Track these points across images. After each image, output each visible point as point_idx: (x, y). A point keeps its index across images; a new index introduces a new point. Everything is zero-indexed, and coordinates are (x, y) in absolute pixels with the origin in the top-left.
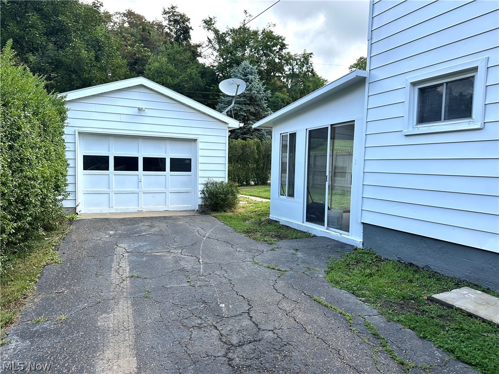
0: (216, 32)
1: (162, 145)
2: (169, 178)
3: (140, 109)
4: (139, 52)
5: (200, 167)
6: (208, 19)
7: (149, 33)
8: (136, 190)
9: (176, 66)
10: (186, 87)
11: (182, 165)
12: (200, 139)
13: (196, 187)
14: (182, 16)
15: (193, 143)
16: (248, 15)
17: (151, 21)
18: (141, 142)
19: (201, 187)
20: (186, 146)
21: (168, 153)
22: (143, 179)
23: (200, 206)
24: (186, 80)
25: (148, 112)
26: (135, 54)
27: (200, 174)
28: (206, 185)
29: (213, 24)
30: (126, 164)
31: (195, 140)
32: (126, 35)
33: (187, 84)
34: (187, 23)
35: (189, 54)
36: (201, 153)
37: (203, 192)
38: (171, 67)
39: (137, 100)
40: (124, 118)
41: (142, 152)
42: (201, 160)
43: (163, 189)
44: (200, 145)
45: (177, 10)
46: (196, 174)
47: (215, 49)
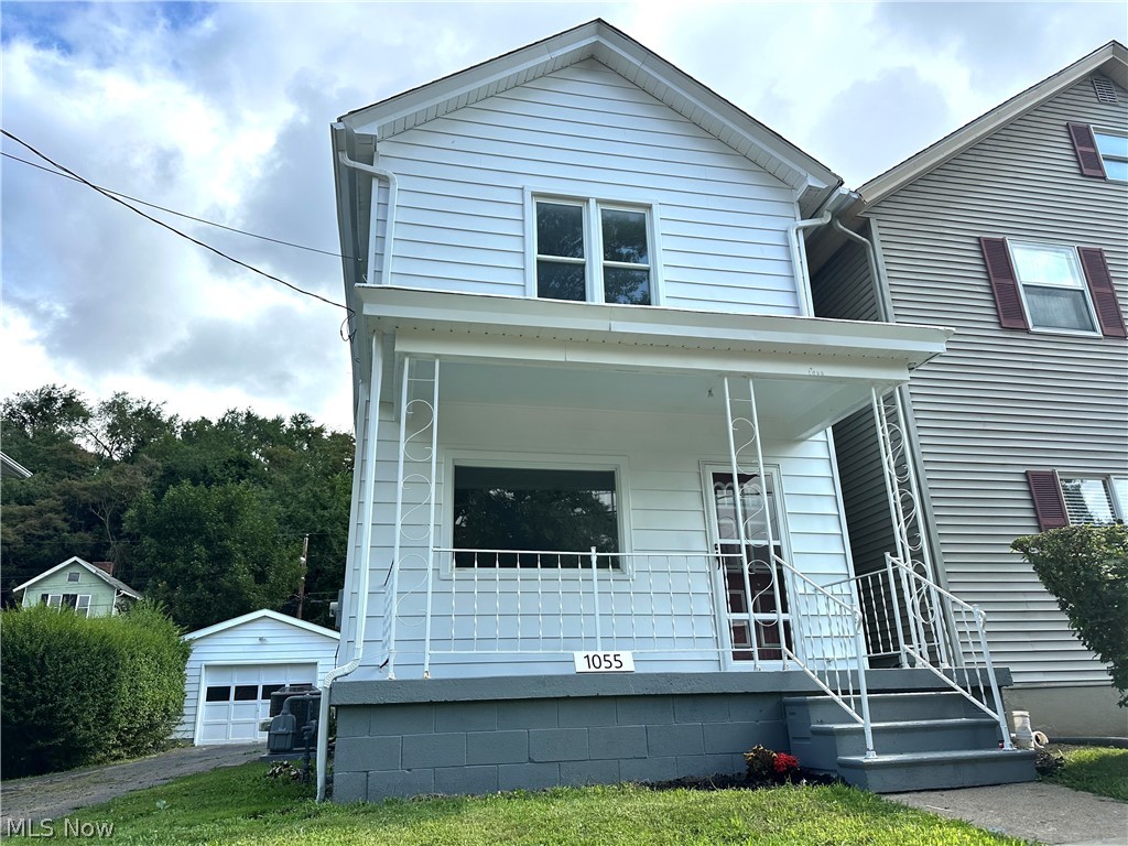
1: (282, 671)
3: (261, 639)
8: (253, 720)
15: (313, 667)
18: (262, 670)
20: (306, 671)
21: (288, 679)
22: (261, 708)
25: (268, 641)
31: (316, 664)
39: (262, 630)
40: (247, 649)
41: (261, 681)
44: (320, 669)
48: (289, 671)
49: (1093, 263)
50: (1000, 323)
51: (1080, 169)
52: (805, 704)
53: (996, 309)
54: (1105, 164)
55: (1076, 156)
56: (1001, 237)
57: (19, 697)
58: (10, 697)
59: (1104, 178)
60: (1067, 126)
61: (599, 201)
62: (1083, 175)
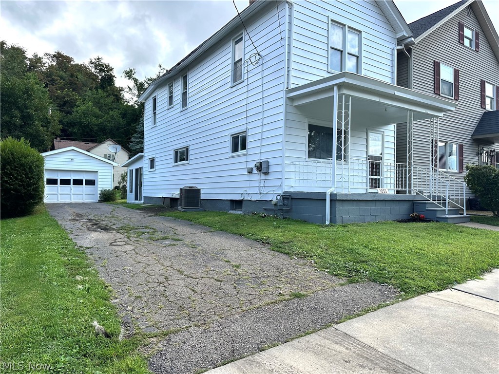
0: (136, 81)
1: (82, 174)
2: (85, 189)
3: (72, 159)
4: (68, 95)
5: (99, 183)
6: (128, 70)
7: (76, 77)
8: (69, 193)
9: (100, 109)
10: (108, 126)
11: (91, 183)
12: (99, 171)
13: (97, 192)
14: (107, 66)
15: (96, 173)
16: (162, 68)
17: (80, 64)
18: (72, 172)
19: (99, 192)
20: (93, 174)
21: (84, 177)
22: (72, 188)
23: (99, 200)
24: (109, 121)
25: (75, 160)
26: (64, 98)
27: (99, 186)
28: (102, 191)
29: (133, 74)
30: (65, 182)
31: (97, 172)
32: (56, 78)
33: (109, 123)
34: (110, 72)
35: (112, 98)
36: (99, 177)
37: (100, 194)
38: (96, 110)
39: (71, 155)
40: (64, 163)
41: (72, 177)
42: (99, 180)
43: (82, 193)
44: (99, 174)
45: (102, 61)
46: (97, 186)
47: (134, 95)
48: (84, 174)
49: (456, 73)
50: (434, 92)
51: (459, 40)
52: (426, 203)
53: (434, 86)
54: (465, 39)
55: (459, 35)
56: (439, 61)
57: (24, 182)
58: (19, 182)
59: (463, 44)
60: (459, 23)
61: (349, 27)
62: (459, 42)
